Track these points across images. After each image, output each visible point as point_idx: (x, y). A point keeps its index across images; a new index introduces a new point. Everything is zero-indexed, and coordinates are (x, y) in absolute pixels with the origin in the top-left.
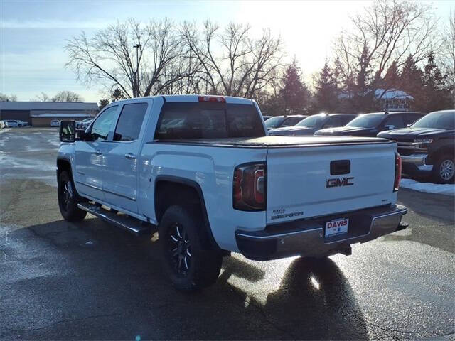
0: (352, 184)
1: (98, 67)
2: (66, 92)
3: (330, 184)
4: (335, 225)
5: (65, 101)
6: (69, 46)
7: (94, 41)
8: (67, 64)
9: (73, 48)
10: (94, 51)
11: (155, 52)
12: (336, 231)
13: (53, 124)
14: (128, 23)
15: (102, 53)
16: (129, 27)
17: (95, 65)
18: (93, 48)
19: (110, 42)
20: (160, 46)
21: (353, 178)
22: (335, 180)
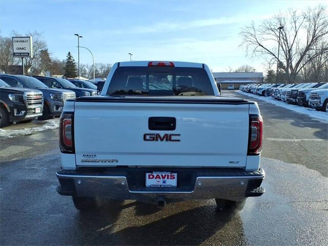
0: (179, 141)
1: (262, 46)
2: (245, 66)
3: (148, 137)
4: (158, 177)
5: (244, 71)
6: (243, 32)
7: (261, 28)
8: (239, 46)
9: (245, 34)
10: (260, 35)
11: (308, 31)
12: (161, 183)
13: (230, 87)
14: (288, 11)
15: (265, 36)
16: (288, 15)
17: (260, 45)
18: (259, 33)
19: (272, 27)
20: (313, 27)
21: (179, 135)
22: (153, 134)
